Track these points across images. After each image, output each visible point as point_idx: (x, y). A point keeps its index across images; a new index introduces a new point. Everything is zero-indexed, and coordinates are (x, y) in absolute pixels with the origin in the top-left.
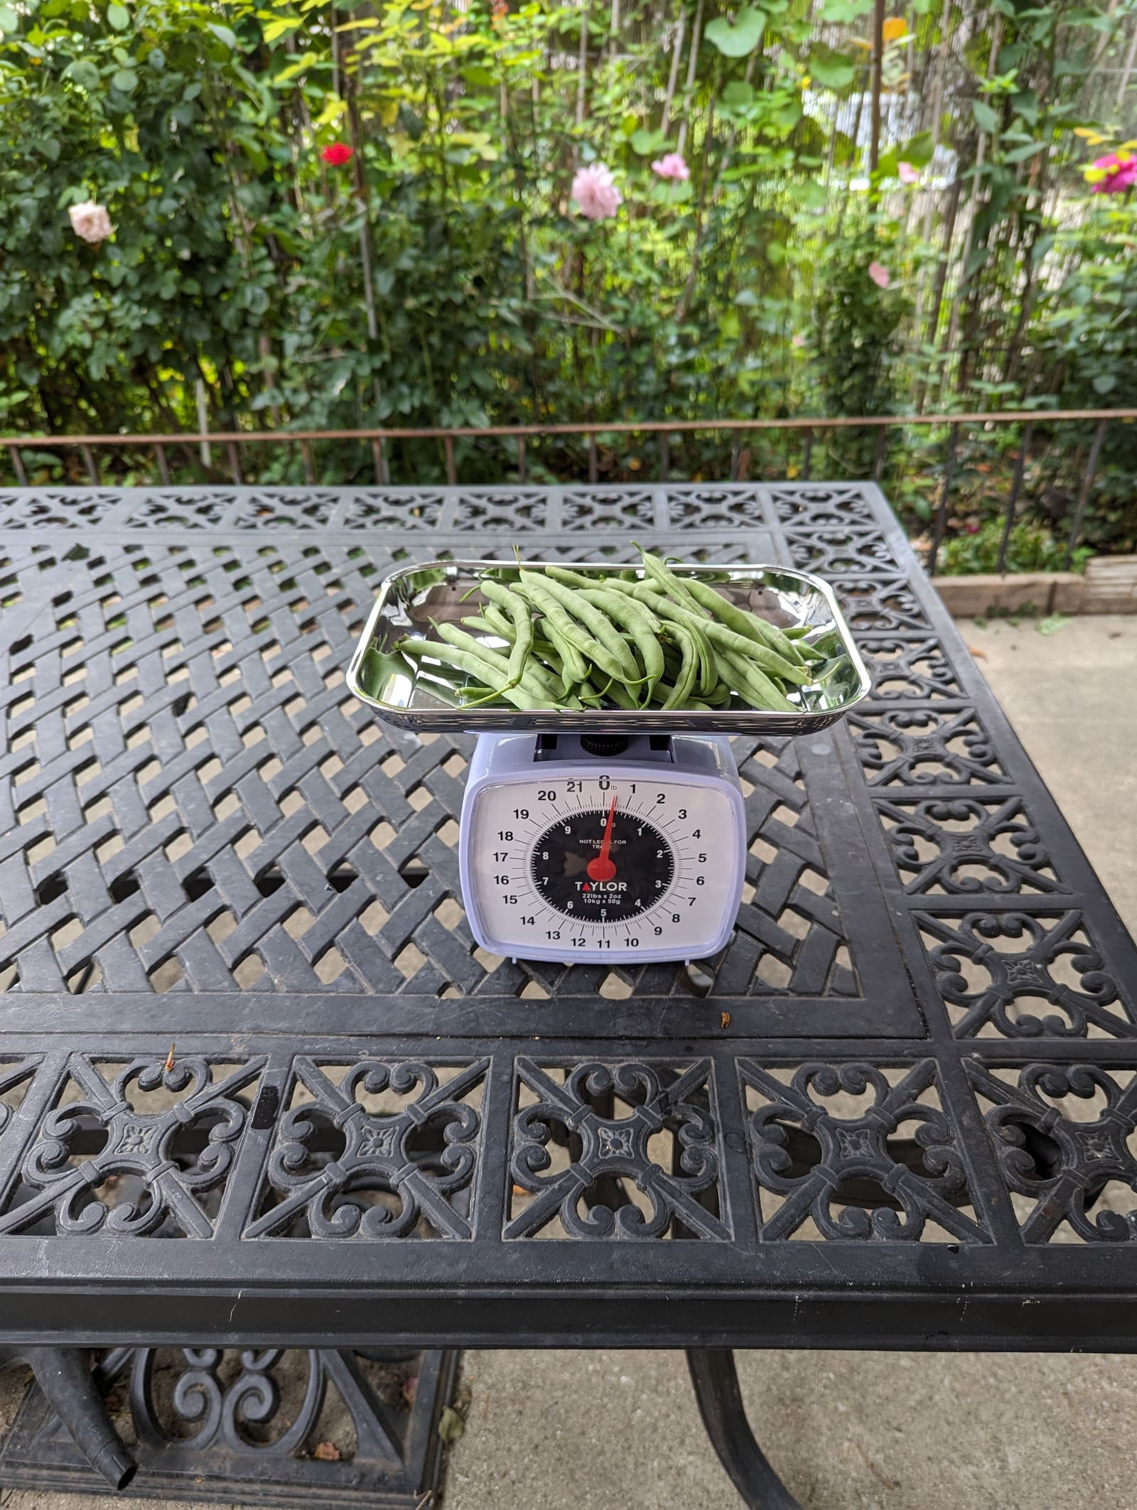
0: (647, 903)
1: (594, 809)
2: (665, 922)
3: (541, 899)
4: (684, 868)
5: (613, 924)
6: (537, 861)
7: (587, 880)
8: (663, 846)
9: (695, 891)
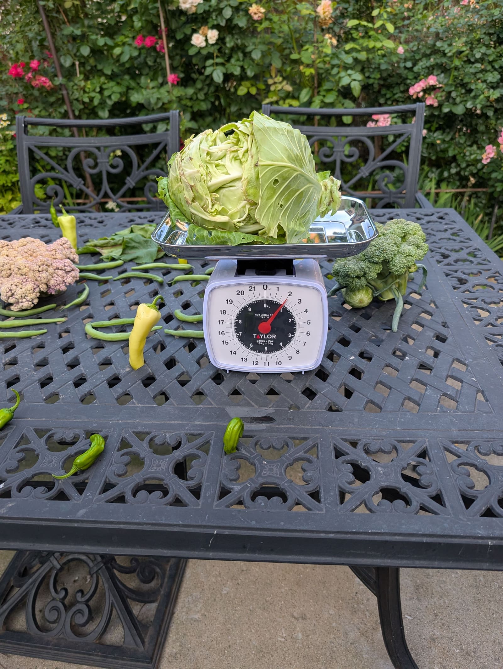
0: (285, 344)
1: (261, 299)
2: (293, 354)
3: (239, 342)
4: (300, 328)
5: (270, 354)
6: (237, 324)
7: (258, 333)
8: (292, 317)
9: (306, 338)
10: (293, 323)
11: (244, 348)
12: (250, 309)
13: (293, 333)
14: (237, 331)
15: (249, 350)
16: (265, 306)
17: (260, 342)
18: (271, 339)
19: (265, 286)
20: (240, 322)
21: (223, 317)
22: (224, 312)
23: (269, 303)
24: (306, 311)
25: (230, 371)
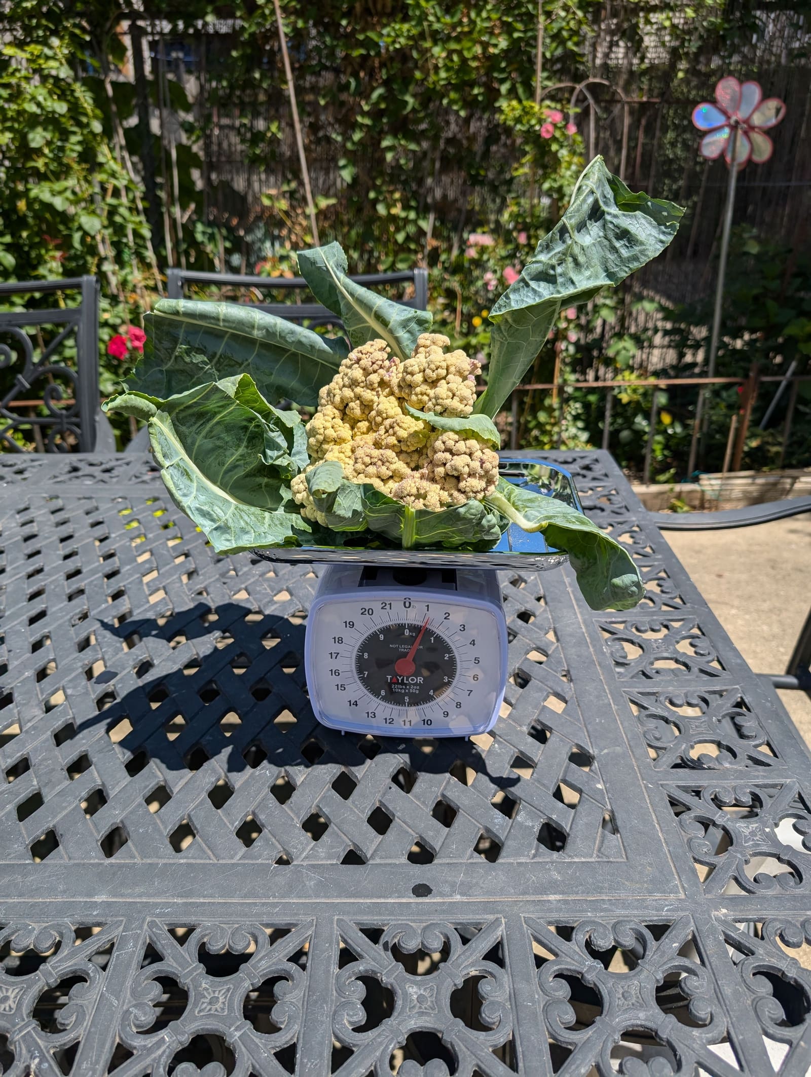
0: (438, 693)
1: (400, 622)
2: (451, 708)
3: (362, 688)
4: (464, 668)
5: (414, 708)
6: (360, 659)
7: (394, 674)
8: (448, 650)
9: (472, 685)
10: (452, 661)
11: (370, 696)
12: (382, 637)
13: (451, 675)
14: (360, 670)
15: (378, 701)
16: (407, 632)
17: (397, 688)
18: (416, 684)
19: (407, 603)
20: (366, 656)
21: (337, 647)
23: (413, 628)
24: (473, 643)
25: (346, 733)
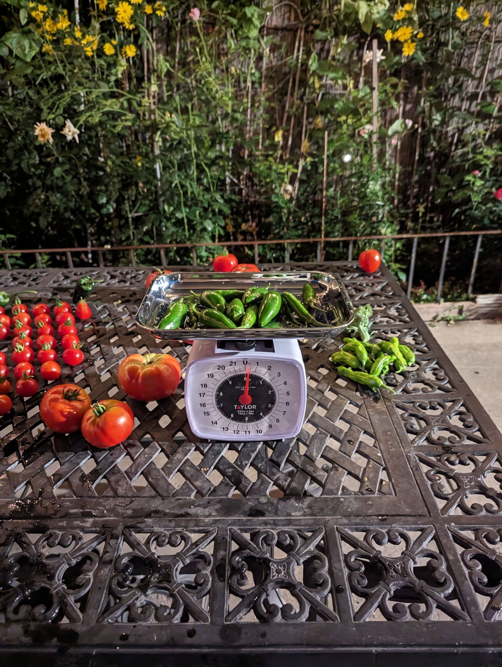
0: (265, 414)
1: (241, 373)
2: (273, 422)
3: (220, 413)
4: (280, 398)
5: (251, 423)
6: (218, 396)
7: (239, 404)
8: (271, 388)
9: (285, 408)
10: (273, 394)
11: (225, 418)
12: (230, 382)
13: (273, 403)
14: (218, 403)
15: (230, 421)
16: (245, 379)
17: (240, 413)
18: (252, 409)
19: (245, 362)
20: (221, 394)
21: (203, 390)
22: (206, 386)
23: (249, 376)
24: (285, 383)
25: (211, 440)
